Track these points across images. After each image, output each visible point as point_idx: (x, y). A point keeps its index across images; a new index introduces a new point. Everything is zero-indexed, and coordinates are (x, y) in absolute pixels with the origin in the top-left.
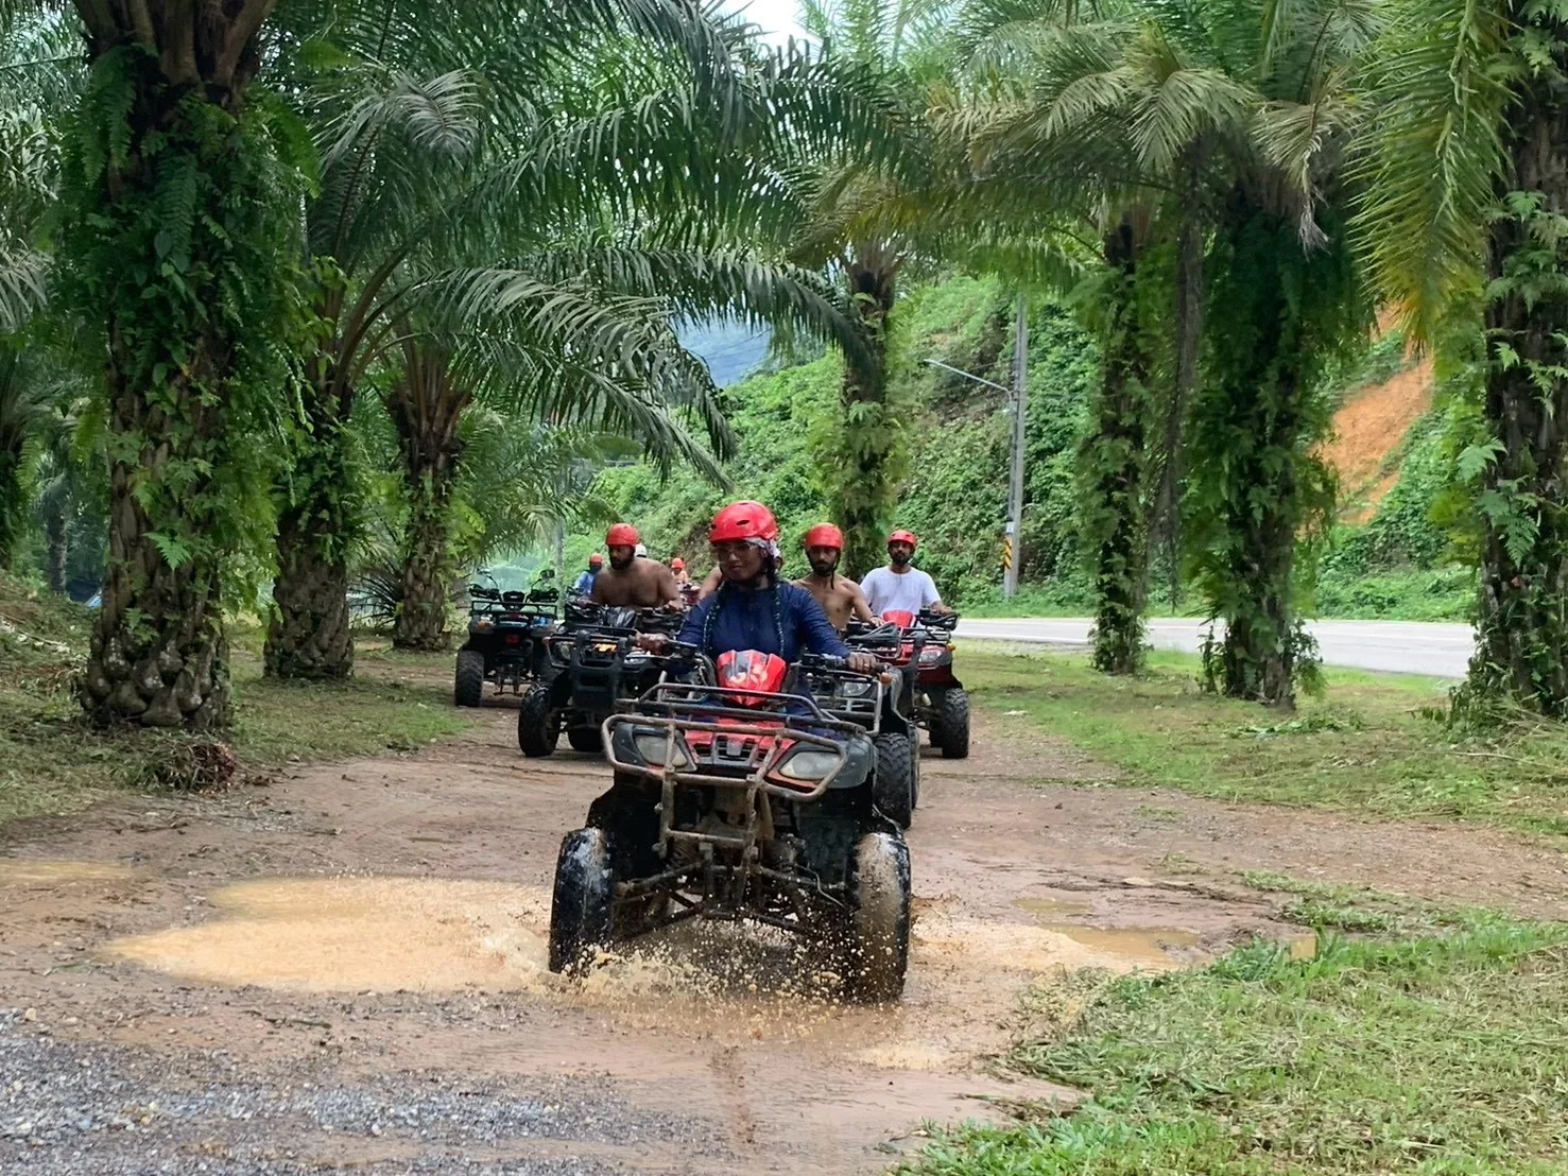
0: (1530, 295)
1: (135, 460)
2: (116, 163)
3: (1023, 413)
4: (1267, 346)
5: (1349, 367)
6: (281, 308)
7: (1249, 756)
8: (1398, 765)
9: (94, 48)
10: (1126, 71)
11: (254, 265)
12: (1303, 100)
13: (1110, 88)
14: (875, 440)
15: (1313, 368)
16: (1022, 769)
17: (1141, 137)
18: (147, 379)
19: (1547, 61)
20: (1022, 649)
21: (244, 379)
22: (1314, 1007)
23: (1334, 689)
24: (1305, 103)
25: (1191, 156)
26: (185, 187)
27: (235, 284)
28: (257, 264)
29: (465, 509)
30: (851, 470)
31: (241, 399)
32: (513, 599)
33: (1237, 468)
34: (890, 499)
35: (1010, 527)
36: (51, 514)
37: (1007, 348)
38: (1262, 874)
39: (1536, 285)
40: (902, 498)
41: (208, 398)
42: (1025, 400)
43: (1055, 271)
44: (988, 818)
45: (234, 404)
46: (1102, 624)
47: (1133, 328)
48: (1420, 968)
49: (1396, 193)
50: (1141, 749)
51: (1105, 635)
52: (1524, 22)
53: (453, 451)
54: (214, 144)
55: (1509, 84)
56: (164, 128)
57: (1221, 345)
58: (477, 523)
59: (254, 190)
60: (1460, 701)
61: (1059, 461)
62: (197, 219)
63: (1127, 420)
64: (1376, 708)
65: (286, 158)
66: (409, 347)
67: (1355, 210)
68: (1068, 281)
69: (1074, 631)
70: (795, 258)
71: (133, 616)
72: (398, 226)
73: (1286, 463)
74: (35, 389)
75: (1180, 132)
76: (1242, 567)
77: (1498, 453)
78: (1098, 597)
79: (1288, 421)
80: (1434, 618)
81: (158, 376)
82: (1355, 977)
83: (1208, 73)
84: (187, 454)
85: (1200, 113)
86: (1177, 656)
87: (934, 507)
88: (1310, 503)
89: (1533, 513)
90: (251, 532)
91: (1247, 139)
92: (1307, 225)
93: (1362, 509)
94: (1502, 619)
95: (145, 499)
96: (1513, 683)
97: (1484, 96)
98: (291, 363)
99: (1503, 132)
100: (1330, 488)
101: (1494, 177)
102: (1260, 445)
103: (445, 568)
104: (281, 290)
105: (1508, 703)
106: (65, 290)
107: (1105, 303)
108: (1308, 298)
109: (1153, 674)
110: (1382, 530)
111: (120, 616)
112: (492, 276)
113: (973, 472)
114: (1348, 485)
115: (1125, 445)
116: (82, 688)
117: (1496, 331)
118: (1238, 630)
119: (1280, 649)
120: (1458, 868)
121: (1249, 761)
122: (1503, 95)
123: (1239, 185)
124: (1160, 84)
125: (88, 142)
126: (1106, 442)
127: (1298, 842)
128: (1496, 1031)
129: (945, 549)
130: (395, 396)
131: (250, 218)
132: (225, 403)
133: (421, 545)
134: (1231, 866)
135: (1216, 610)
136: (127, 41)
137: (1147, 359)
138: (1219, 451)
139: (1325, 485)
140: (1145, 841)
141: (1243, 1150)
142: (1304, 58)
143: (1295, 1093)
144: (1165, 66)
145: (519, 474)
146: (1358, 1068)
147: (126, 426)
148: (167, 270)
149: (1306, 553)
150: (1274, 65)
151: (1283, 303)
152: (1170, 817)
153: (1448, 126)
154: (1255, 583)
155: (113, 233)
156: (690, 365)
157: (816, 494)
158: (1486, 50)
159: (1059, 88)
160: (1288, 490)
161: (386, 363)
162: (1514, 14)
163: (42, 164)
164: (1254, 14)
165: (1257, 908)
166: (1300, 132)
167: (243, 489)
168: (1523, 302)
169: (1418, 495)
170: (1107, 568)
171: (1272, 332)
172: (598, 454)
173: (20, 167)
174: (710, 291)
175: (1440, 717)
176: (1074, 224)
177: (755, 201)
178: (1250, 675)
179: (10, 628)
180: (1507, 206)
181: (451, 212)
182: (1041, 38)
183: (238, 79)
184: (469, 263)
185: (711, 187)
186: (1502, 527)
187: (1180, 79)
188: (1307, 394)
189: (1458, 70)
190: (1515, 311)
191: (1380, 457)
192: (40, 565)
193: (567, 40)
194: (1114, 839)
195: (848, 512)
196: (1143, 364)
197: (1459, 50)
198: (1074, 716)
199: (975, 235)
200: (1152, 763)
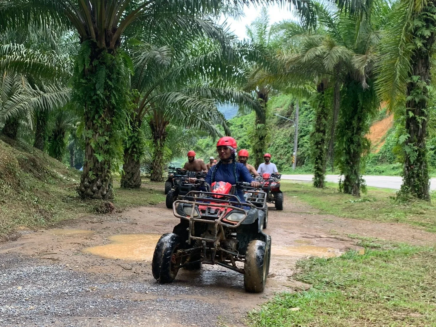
0: (417, 100)
1: (91, 137)
2: (86, 67)
3: (297, 127)
4: (355, 112)
5: (373, 116)
6: (125, 102)
8: (384, 210)
9: (82, 40)
10: (322, 47)
11: (119, 91)
12: (364, 54)
13: (318, 51)
14: (263, 133)
15: (365, 117)
16: (296, 210)
17: (326, 62)
18: (94, 118)
19: (421, 45)
20: (297, 182)
21: (116, 118)
22: (364, 266)
23: (369, 191)
25: (337, 67)
26: (103, 73)
27: (114, 95)
29: (167, 148)
30: (257, 140)
31: (116, 123)
32: (178, 170)
33: (347, 140)
34: (266, 147)
35: (294, 153)
36: (71, 149)
37: (294, 111)
38: (352, 235)
39: (418, 97)
40: (269, 146)
41: (108, 122)
42: (298, 124)
43: (305, 93)
44: (288, 221)
45: (114, 124)
46: (316, 176)
47: (323, 107)
48: (389, 257)
49: (386, 76)
50: (324, 205)
51: (316, 179)
52: (416, 36)
53: (165, 135)
54: (109, 63)
55: (413, 50)
56: (98, 59)
57: (343, 110)
58: (170, 152)
59: (119, 73)
60: (399, 195)
61: (306, 138)
62: (106, 80)
63: (322, 129)
64: (379, 196)
65: (126, 66)
66: (154, 110)
67: (376, 80)
68: (308, 96)
69: (309, 178)
70: (245, 90)
71: (91, 173)
72: (152, 82)
73: (359, 139)
74: (67, 120)
75: (335, 61)
76: (348, 163)
77: (408, 137)
78: (314, 170)
79: (359, 129)
80: (393, 175)
81: (96, 117)
82: (373, 259)
83: (342, 47)
84: (103, 135)
85: (340, 57)
86: (333, 184)
87: (276, 149)
88: (364, 148)
89: (416, 151)
90: (118, 154)
91: (350, 63)
92: (364, 83)
93: (376, 150)
94: (409, 176)
95: (93, 146)
96: (411, 191)
97: (406, 53)
98: (127, 114)
99: (411, 62)
100: (369, 145)
101: (408, 72)
102: (353, 135)
103: (162, 162)
104: (125, 97)
105: (410, 195)
106: (75, 97)
107: (317, 101)
108: (364, 100)
109: (327, 188)
110: (381, 155)
111: (87, 173)
112: (174, 94)
113: (286, 141)
114: (373, 144)
115: (321, 134)
116: (79, 190)
117: (408, 108)
118: (347, 178)
119: (357, 182)
120: (398, 234)
121: (349, 208)
122: (411, 53)
123: (349, 74)
124: (331, 50)
125: (80, 62)
126: (317, 134)
127: (361, 227)
128: (406, 272)
129: (279, 158)
130: (151, 122)
131: (118, 80)
132: (112, 123)
133: (157, 157)
134: (345, 233)
135: (342, 173)
136: (90, 39)
137: (327, 114)
138: (343, 136)
139: (368, 143)
140: (325, 227)
141: (347, 299)
142: (364, 44)
143: (359, 285)
144: (332, 46)
145: (180, 140)
146: (374, 280)
147: (89, 129)
148: (98, 92)
149: (363, 160)
150: (357, 45)
151: (359, 101)
152: (331, 222)
153: (398, 60)
154: (351, 167)
155: (86, 83)
156: (220, 115)
157: (249, 145)
158: (407, 42)
159: (307, 50)
160: (359, 145)
161: (149, 114)
162: (414, 34)
163: (69, 67)
164: (353, 33)
165: (351, 243)
166: (363, 61)
167: (116, 144)
168: (415, 102)
169: (389, 147)
170: (317, 163)
171: (356, 108)
172: (198, 136)
173: (64, 68)
174: (225, 98)
175: (394, 199)
176: (310, 83)
177: (235, 76)
178: (350, 188)
179: (62, 176)
180: (411, 79)
181: (164, 79)
182: (302, 39)
183: (115, 47)
184: (168, 91)
185: (225, 73)
186: (409, 154)
187: (335, 49)
188: (364, 123)
189: (400, 47)
190: (413, 103)
191: (381, 138)
192: (68, 161)
193: (192, 39)
194: (318, 226)
195: (256, 150)
196: (326, 115)
197: (401, 42)
198: (309, 198)
199: (287, 85)
200: (327, 209)
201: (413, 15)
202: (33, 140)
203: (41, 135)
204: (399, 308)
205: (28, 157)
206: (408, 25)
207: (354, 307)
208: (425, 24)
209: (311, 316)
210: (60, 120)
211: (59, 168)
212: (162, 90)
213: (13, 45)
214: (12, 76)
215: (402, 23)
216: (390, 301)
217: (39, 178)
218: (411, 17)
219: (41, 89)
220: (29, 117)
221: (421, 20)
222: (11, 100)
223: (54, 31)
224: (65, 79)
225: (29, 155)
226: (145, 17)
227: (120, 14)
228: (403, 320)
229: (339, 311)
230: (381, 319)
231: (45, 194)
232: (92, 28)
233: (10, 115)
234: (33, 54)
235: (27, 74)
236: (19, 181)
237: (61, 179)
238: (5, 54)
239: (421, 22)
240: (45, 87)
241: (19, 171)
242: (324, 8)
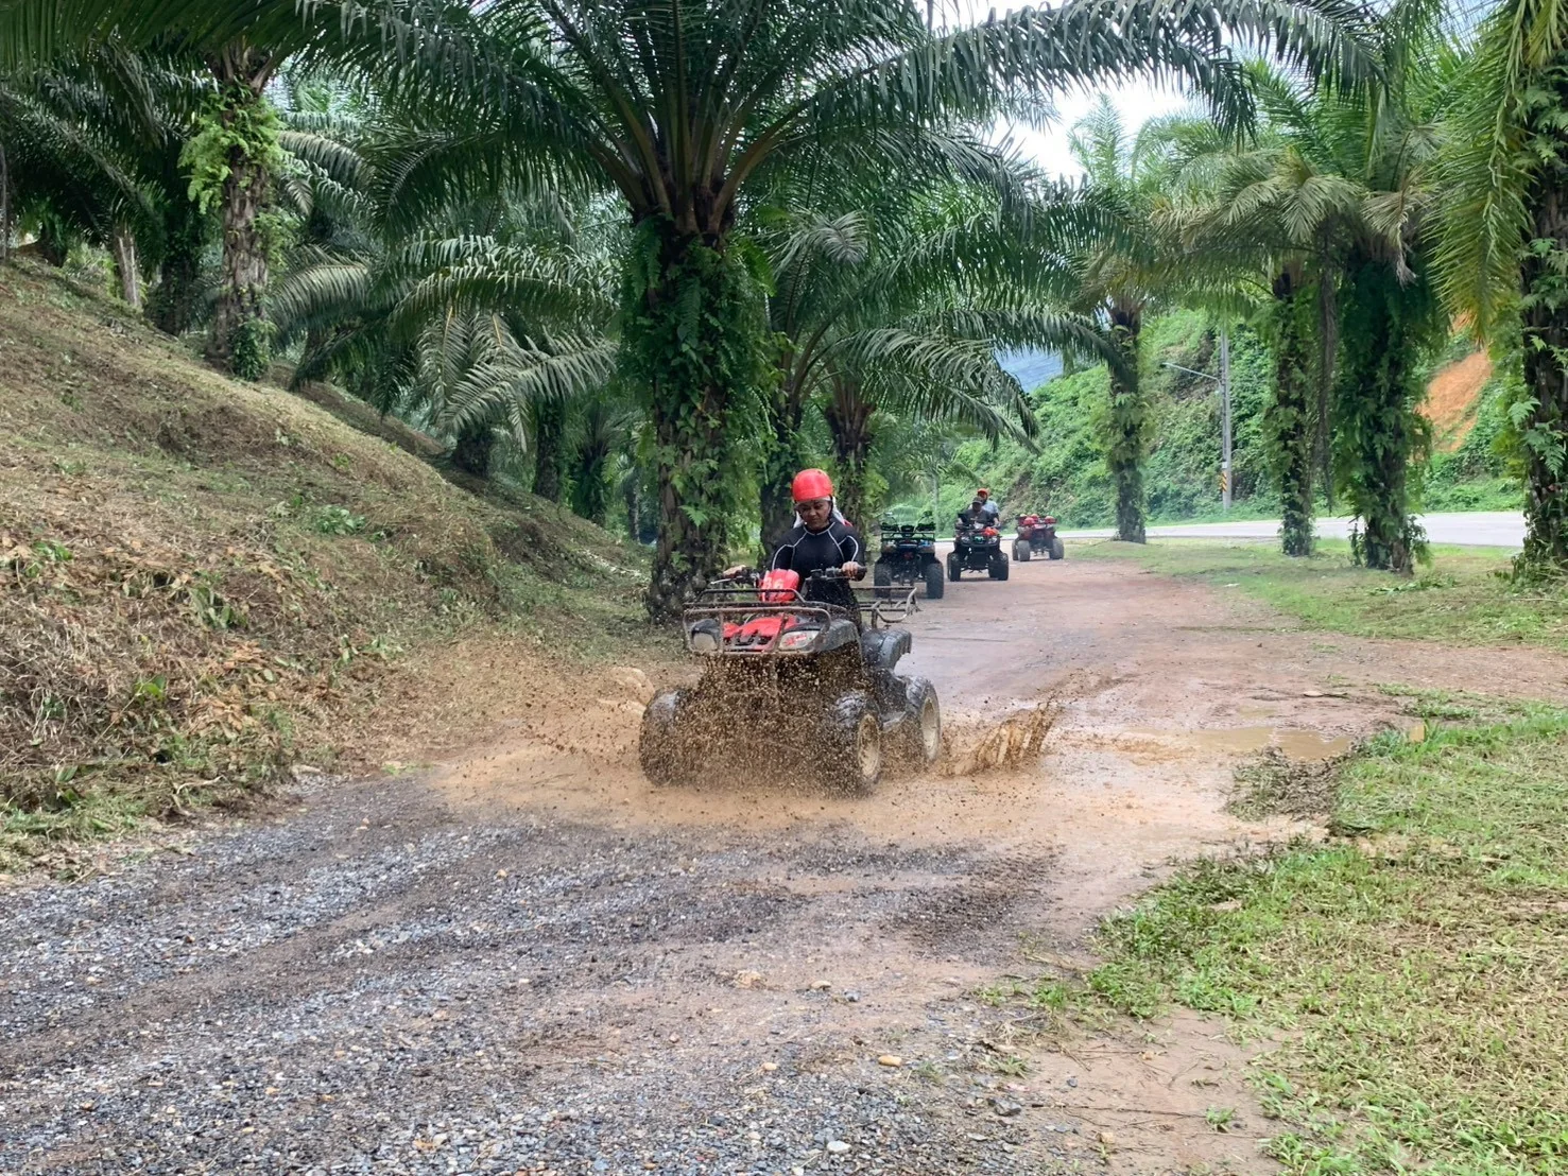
0: (1552, 304)
1: (672, 462)
2: (652, 286)
3: (1228, 393)
4: (1380, 346)
5: (1436, 349)
6: (755, 365)
7: (1382, 607)
8: (1479, 609)
9: (636, 219)
10: (1277, 180)
11: (737, 340)
12: (1394, 189)
13: (1267, 192)
14: (1134, 417)
15: (1413, 358)
16: (1235, 622)
17: (1290, 220)
18: (677, 412)
19: (1552, 154)
20: (1236, 543)
21: (735, 409)
22: (1424, 772)
23: (1438, 558)
24: (1396, 191)
25: (1323, 229)
26: (694, 298)
27: (726, 353)
28: (739, 339)
29: (876, 476)
30: (1119, 436)
31: (733, 422)
32: (908, 530)
33: (1366, 423)
34: (1145, 452)
35: (1225, 465)
36: (628, 490)
37: (1216, 353)
38: (1391, 685)
39: (1555, 297)
40: (1153, 450)
41: (713, 422)
42: (1229, 385)
43: (1239, 303)
44: (1214, 655)
45: (729, 425)
46: (1286, 525)
47: (1294, 337)
48: (1494, 742)
49: (1459, 244)
50: (1313, 605)
51: (1288, 531)
52: (1536, 130)
53: (867, 440)
54: (710, 268)
55: (1528, 171)
56: (679, 262)
57: (1348, 343)
58: (884, 484)
59: (734, 295)
60: (1519, 565)
61: (1254, 423)
62: (702, 315)
63: (1294, 396)
64: (1470, 570)
65: (753, 273)
66: (836, 379)
67: (1432, 258)
68: (1249, 311)
69: (1269, 528)
70: (1075, 308)
71: (676, 556)
72: (824, 308)
73: (1397, 418)
74: (613, 418)
75: (1316, 215)
76: (1372, 485)
77: (1535, 406)
78: (1282, 508)
79: (1396, 393)
80: (1504, 509)
81: (683, 412)
82: (1450, 750)
83: (1330, 177)
84: (702, 456)
85: (1327, 203)
86: (1336, 542)
87: (1175, 456)
88: (1415, 443)
89: (1561, 442)
90: (744, 502)
91: (1359, 217)
92: (1401, 268)
93: (1452, 442)
94: (1544, 511)
95: (679, 485)
96: (1554, 552)
97: (1511, 179)
98: (762, 398)
99: (1525, 201)
100: (1427, 432)
101: (1522, 230)
102: (1379, 408)
103: (865, 513)
104: (754, 353)
105: (1552, 566)
106: (626, 363)
107: (1275, 322)
108: (1406, 312)
109: (1321, 555)
110: (1466, 454)
111: (668, 557)
112: (885, 333)
113: (1199, 432)
114: (1439, 430)
115: (1293, 411)
116: (648, 599)
117: (1529, 329)
118: (1373, 525)
119: (1401, 536)
120: (1521, 675)
121: (1383, 610)
122: (1525, 178)
123: (1356, 245)
124: (1301, 186)
125: (635, 273)
126: (1281, 410)
127: (1416, 662)
128: (1544, 783)
129: (1183, 481)
130: (829, 408)
131: (733, 312)
132: (724, 425)
133: (850, 499)
134: (1371, 680)
135: (1358, 513)
136: (655, 212)
137: (1305, 356)
138: (1353, 413)
139: (1424, 429)
140: (1315, 667)
141: (1377, 867)
142: (1393, 162)
143: (1411, 827)
144: (1302, 175)
145: (909, 451)
146: (1453, 810)
147: (666, 442)
148: (685, 348)
149: (1414, 474)
150: (1375, 168)
151: (1389, 317)
152: (1331, 650)
153: (1490, 199)
154: (1381, 495)
155: (651, 327)
156: (1009, 381)
157: (1098, 452)
158: (1512, 150)
159: (1235, 193)
160: (1399, 434)
161: (823, 389)
162: (1528, 126)
163: (610, 286)
164: (1359, 137)
165: (1388, 707)
166: (1393, 210)
167: (737, 476)
168: (1547, 309)
169: (1489, 431)
170: (1287, 490)
171: (1384, 335)
172: (958, 435)
173: (597, 288)
174: (1022, 333)
175: (1506, 576)
176: (1252, 274)
177: (1048, 275)
178: (1382, 554)
179: (605, 564)
180: (1531, 248)
181: (856, 298)
182: (1222, 163)
183: (722, 230)
184: (870, 325)
185: (1019, 267)
186: (1541, 453)
187: (1315, 181)
188: (1409, 373)
189: (1494, 165)
190: (1541, 315)
191: (1463, 408)
192: (622, 522)
193: (921, 186)
194: (1296, 666)
195: (1119, 463)
196: (1301, 359)
197: (1494, 153)
198: (1269, 586)
199: (1188, 283)
200: (1320, 614)
201: (1522, 75)
202: (532, 477)
203: (549, 462)
204: (1525, 888)
205: (519, 522)
206: (1512, 105)
207: (1396, 891)
208: (1558, 98)
209: (1273, 922)
210: (595, 418)
211: (599, 544)
212: (852, 328)
213: (467, 238)
214: (468, 318)
215: (1492, 99)
216: (1499, 870)
217: (547, 574)
218: (1517, 82)
219: (543, 346)
220: (516, 419)
221: (1545, 89)
222: (468, 379)
223: (566, 196)
224: (602, 318)
225: (522, 516)
226: (796, 145)
227: (731, 140)
228: (1536, 922)
229: (1354, 903)
230: (1474, 921)
231: (563, 618)
232: (661, 186)
233: (468, 417)
234: (518, 258)
235: (507, 310)
236: (496, 588)
237: (604, 575)
238: (447, 264)
239: (1545, 94)
240: (551, 342)
241: (497, 564)
242: (1274, 77)
